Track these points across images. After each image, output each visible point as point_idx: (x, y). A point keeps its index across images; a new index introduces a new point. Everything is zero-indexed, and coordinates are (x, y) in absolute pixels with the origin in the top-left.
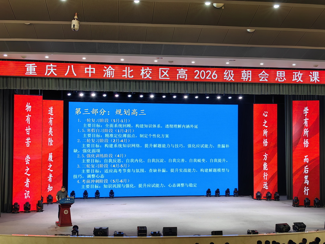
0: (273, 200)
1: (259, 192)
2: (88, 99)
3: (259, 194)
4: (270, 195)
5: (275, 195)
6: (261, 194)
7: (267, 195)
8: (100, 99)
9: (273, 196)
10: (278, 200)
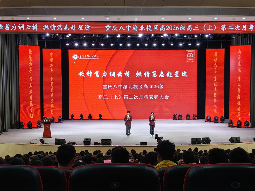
0: (220, 122)
1: (209, 116)
2: (81, 47)
3: (209, 118)
4: (216, 118)
5: (221, 118)
6: (210, 118)
7: (215, 118)
8: (90, 47)
9: (219, 119)
10: (224, 122)
